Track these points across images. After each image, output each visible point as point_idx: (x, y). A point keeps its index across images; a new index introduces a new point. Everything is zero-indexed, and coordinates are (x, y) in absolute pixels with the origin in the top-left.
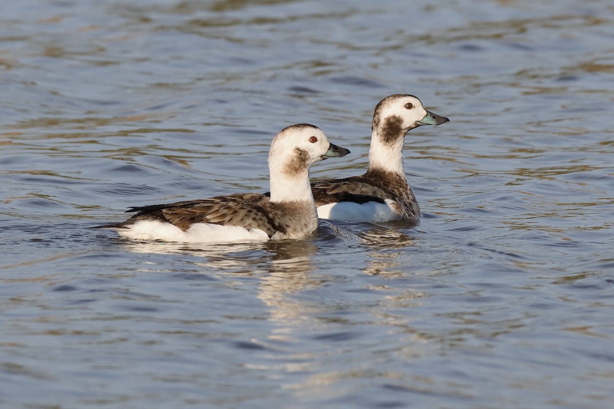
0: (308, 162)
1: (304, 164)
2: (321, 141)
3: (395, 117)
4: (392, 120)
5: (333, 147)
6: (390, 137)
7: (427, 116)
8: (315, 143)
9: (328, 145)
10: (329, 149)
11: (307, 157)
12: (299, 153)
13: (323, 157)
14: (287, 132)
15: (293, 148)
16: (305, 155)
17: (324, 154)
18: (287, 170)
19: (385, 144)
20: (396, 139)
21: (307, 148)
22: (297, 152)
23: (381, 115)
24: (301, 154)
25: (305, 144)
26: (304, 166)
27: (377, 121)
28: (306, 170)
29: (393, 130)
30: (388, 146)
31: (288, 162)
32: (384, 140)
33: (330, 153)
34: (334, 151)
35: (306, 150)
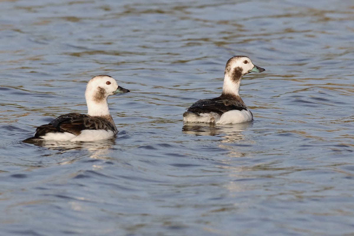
0: (105, 95)
1: (103, 96)
2: (113, 84)
3: (239, 68)
4: (237, 69)
5: (120, 88)
6: (236, 78)
7: (254, 67)
8: (109, 85)
9: (117, 87)
10: (117, 89)
11: (104, 92)
12: (100, 89)
13: (115, 93)
14: (95, 79)
15: (97, 87)
16: (104, 91)
17: (114, 91)
18: (95, 99)
19: (233, 81)
20: (238, 79)
21: (104, 87)
22: (99, 89)
23: (231, 66)
24: (101, 90)
25: (103, 85)
26: (103, 97)
27: (229, 69)
28: (105, 99)
29: (238, 74)
30: (235, 82)
31: (94, 94)
32: (233, 79)
33: (118, 91)
34: (120, 90)
35: (104, 88)
